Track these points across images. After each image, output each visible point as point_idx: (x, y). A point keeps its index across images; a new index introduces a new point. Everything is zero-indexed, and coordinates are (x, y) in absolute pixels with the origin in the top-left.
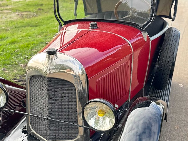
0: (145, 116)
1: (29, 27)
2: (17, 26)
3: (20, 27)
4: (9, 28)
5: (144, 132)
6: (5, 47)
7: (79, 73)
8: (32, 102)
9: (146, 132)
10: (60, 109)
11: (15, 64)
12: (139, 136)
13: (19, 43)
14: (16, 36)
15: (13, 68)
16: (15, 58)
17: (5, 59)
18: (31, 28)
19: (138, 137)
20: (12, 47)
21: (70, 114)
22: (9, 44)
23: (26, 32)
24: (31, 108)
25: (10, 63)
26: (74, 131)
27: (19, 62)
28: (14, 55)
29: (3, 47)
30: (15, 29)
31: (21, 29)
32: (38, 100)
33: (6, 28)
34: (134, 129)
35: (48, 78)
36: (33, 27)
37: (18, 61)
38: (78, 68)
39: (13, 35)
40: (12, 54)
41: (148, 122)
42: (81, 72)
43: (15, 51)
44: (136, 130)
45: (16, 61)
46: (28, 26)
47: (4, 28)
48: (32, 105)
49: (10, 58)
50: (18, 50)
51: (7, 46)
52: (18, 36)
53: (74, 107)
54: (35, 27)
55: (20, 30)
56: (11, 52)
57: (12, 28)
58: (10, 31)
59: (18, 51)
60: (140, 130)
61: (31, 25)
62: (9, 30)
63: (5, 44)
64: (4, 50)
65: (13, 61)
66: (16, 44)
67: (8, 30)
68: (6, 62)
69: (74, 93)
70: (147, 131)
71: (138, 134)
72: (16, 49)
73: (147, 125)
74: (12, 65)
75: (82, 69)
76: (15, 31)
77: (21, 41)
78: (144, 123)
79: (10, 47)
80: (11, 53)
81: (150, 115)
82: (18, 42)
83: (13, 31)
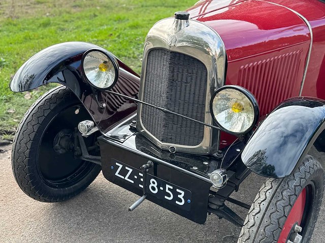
0: (303, 117)
1: (163, 7)
2: (145, 5)
3: (149, 6)
4: (132, 7)
5: (293, 135)
6: (122, 31)
7: (215, 52)
8: (146, 87)
9: (297, 136)
10: (182, 99)
11: (134, 57)
12: (285, 137)
13: (143, 29)
14: (140, 18)
15: (130, 62)
16: (134, 49)
17: (121, 48)
18: (166, 8)
19: (282, 139)
20: (133, 33)
21: (195, 108)
22: (128, 28)
23: (156, 14)
24: (144, 96)
25: (126, 54)
26: (197, 133)
27: (139, 55)
28: (134, 44)
29: (120, 32)
30: (141, 9)
31: (151, 10)
32: (155, 84)
33: (128, 6)
34: (280, 127)
35: (172, 52)
36: (169, 8)
37: (138, 53)
38: (216, 44)
39: (137, 17)
40: (131, 42)
41: (304, 125)
42: (218, 51)
43: (137, 39)
44: (283, 129)
45: (135, 53)
46: (161, 6)
47: (124, 5)
48: (146, 92)
49: (127, 48)
50: (141, 37)
51: (126, 30)
52: (144, 19)
53: (201, 99)
54: (172, 9)
55: (148, 11)
56: (129, 39)
57: (137, 6)
58: (134, 11)
59: (139, 40)
60: (289, 131)
61: (166, 5)
62: (133, 9)
63: (123, 28)
64: (121, 36)
65: (131, 52)
66: (139, 30)
67: (131, 10)
68: (121, 53)
69: (204, 78)
70: (299, 135)
71: (285, 135)
72: (137, 36)
73: (301, 128)
74: (129, 58)
75: (221, 48)
76: (141, 11)
77: (147, 26)
78: (299, 124)
79: (129, 33)
80: (129, 41)
81: (312, 118)
82: (142, 27)
83: (138, 12)
